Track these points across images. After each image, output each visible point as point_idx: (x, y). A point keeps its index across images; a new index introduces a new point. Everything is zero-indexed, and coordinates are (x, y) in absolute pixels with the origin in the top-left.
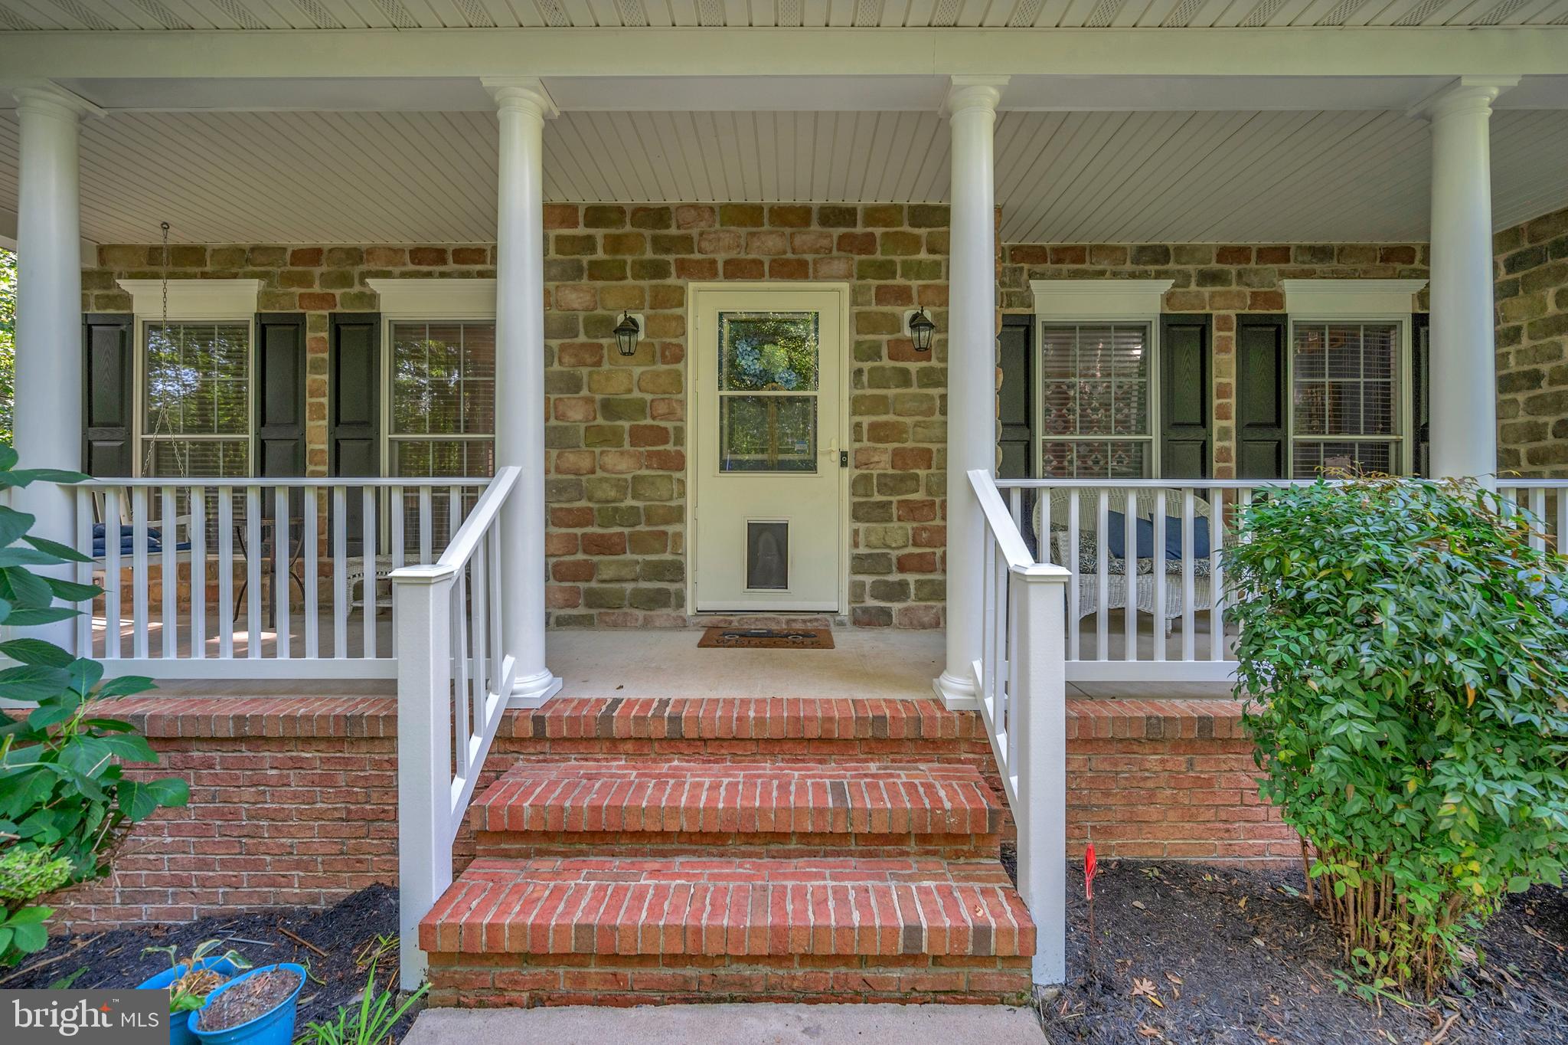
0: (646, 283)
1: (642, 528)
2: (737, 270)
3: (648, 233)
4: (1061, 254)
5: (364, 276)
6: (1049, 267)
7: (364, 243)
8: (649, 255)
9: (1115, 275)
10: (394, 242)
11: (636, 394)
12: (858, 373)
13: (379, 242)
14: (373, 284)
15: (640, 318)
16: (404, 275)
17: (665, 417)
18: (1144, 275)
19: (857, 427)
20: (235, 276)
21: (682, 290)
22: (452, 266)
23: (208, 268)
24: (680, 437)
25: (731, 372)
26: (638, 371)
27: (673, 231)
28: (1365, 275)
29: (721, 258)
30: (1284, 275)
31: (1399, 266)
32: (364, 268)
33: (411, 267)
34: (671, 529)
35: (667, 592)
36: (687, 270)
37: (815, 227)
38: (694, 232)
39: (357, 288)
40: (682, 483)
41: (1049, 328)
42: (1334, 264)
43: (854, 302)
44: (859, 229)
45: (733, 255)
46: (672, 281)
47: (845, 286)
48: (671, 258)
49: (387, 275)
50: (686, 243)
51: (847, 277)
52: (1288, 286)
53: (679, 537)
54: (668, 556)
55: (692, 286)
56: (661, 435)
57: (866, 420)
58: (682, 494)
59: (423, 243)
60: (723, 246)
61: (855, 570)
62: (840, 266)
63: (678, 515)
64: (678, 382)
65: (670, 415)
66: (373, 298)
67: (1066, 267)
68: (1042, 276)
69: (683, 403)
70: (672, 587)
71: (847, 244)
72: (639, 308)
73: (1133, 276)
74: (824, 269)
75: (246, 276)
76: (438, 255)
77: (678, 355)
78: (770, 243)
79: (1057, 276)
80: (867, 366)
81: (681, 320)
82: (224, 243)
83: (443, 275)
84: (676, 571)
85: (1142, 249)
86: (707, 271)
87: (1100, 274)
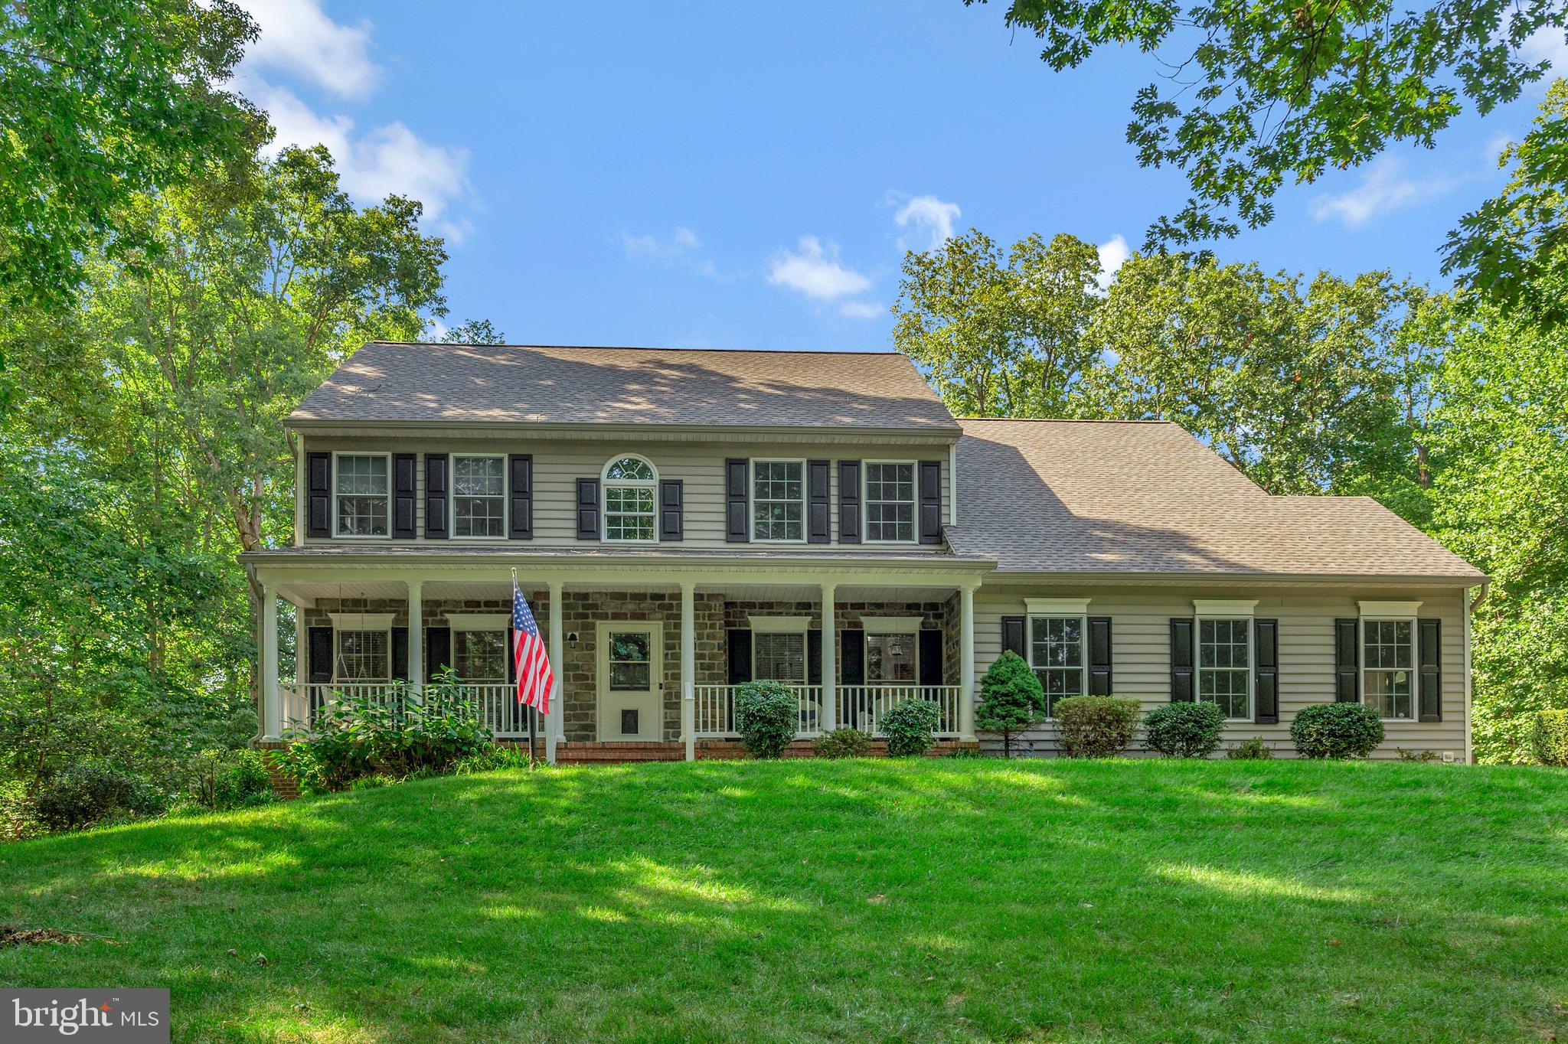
0: (580, 621)
1: (578, 711)
2: (617, 616)
3: (580, 602)
4: (762, 605)
5: (442, 613)
6: (757, 610)
7: (443, 598)
8: (580, 611)
9: (787, 614)
10: (457, 598)
11: (575, 662)
12: (667, 654)
13: (450, 598)
14: (448, 616)
15: (577, 634)
16: (461, 612)
17: (588, 670)
18: (800, 614)
19: (666, 674)
20: (381, 612)
21: (594, 624)
22: (483, 608)
23: (368, 608)
24: (594, 678)
25: (615, 652)
26: (576, 653)
27: (590, 602)
28: (898, 615)
29: (610, 612)
30: (862, 615)
31: (914, 612)
32: (442, 608)
33: (464, 609)
34: (590, 712)
35: (588, 736)
36: (595, 616)
37: (649, 601)
38: (599, 602)
39: (439, 617)
40: (595, 695)
41: (757, 635)
42: (885, 610)
43: (665, 628)
44: (667, 601)
45: (614, 611)
46: (590, 620)
47: (661, 622)
48: (589, 612)
49: (453, 612)
50: (595, 606)
51: (662, 619)
52: (862, 619)
53: (593, 715)
54: (589, 722)
55: (598, 622)
56: (587, 678)
57: (670, 672)
58: (595, 699)
59: (470, 598)
60: (611, 607)
61: (665, 728)
62: (659, 615)
63: (593, 707)
64: (593, 657)
65: (590, 670)
66: (446, 621)
67: (765, 611)
68: (754, 615)
69: (595, 666)
70: (591, 734)
71: (662, 607)
72: (576, 630)
73: (795, 615)
74: (652, 616)
75: (387, 612)
76: (477, 604)
77: (593, 647)
78: (630, 607)
79: (760, 614)
80: (670, 652)
81: (594, 635)
82: (376, 597)
83: (479, 612)
84: (593, 728)
85: (799, 604)
86: (605, 616)
87: (780, 614)
